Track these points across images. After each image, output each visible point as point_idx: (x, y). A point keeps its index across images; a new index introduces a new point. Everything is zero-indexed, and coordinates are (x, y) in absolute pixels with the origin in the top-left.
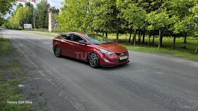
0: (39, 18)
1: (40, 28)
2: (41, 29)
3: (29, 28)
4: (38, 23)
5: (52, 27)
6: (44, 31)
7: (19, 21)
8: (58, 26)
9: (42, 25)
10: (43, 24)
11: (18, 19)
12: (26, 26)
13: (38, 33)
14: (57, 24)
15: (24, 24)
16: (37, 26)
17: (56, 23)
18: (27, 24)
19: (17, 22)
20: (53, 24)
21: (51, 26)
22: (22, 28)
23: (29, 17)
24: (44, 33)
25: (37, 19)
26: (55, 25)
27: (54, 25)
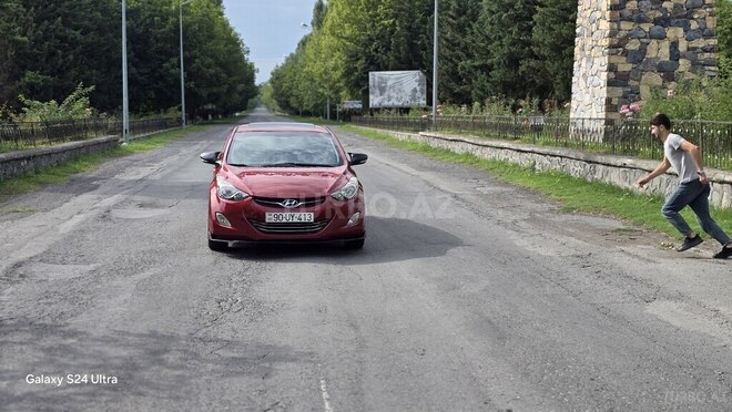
0: (484, 13)
1: (482, 100)
2: (494, 111)
3: (405, 101)
4: (470, 56)
5: (616, 79)
6: (517, 132)
7: (347, 51)
8: (684, 64)
9: (497, 74)
10: (513, 62)
11: (340, 37)
12: (382, 91)
13: (457, 148)
14: (674, 32)
15: (374, 76)
16: (459, 80)
17: (664, 22)
18: (391, 76)
19: (331, 63)
20: (633, 46)
21: (602, 62)
22: (358, 105)
23: (412, 16)
24: (524, 161)
25: (461, 29)
26: (659, 51)
27: (638, 57)
